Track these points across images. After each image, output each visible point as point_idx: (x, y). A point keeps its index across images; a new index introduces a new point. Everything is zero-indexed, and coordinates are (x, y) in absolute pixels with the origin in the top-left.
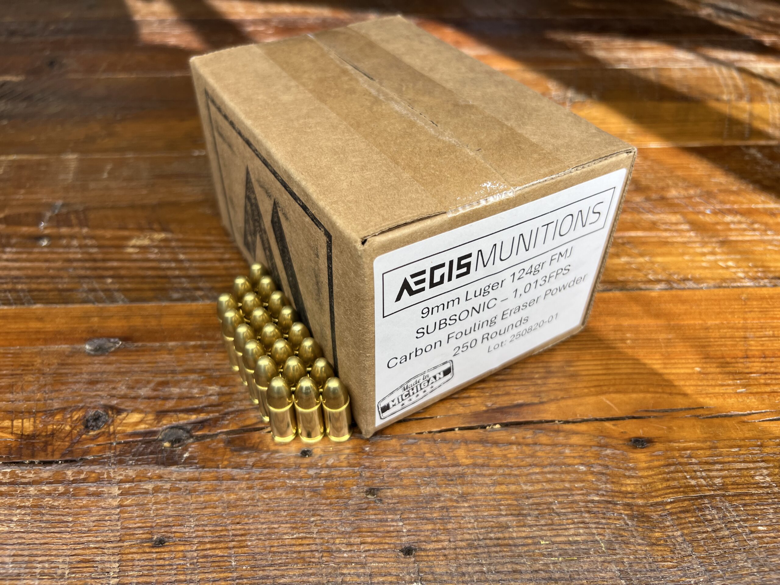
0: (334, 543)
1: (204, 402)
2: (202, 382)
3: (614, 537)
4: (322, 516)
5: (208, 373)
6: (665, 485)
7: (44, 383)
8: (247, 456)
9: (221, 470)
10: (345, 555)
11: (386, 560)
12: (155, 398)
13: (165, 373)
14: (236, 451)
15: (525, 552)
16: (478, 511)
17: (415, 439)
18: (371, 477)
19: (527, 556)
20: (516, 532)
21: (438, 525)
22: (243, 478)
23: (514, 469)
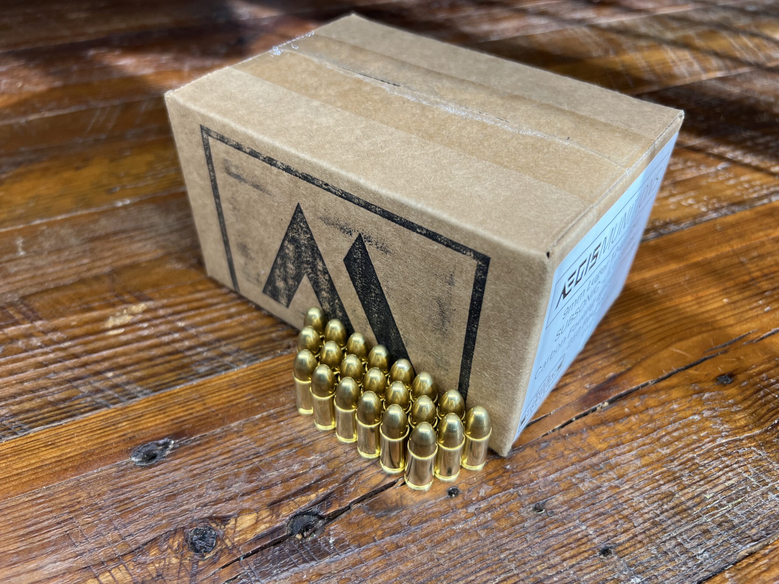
0: (538, 572)
1: (314, 476)
2: (297, 454)
3: (757, 470)
4: (510, 549)
5: (297, 443)
6: (765, 410)
7: (107, 519)
8: (397, 517)
9: (379, 542)
11: (594, 568)
12: (255, 490)
13: (248, 459)
14: (382, 516)
15: (700, 512)
16: (640, 489)
17: (545, 442)
18: (529, 493)
19: (704, 514)
20: (682, 496)
21: (616, 516)
22: (408, 541)
23: (644, 439)
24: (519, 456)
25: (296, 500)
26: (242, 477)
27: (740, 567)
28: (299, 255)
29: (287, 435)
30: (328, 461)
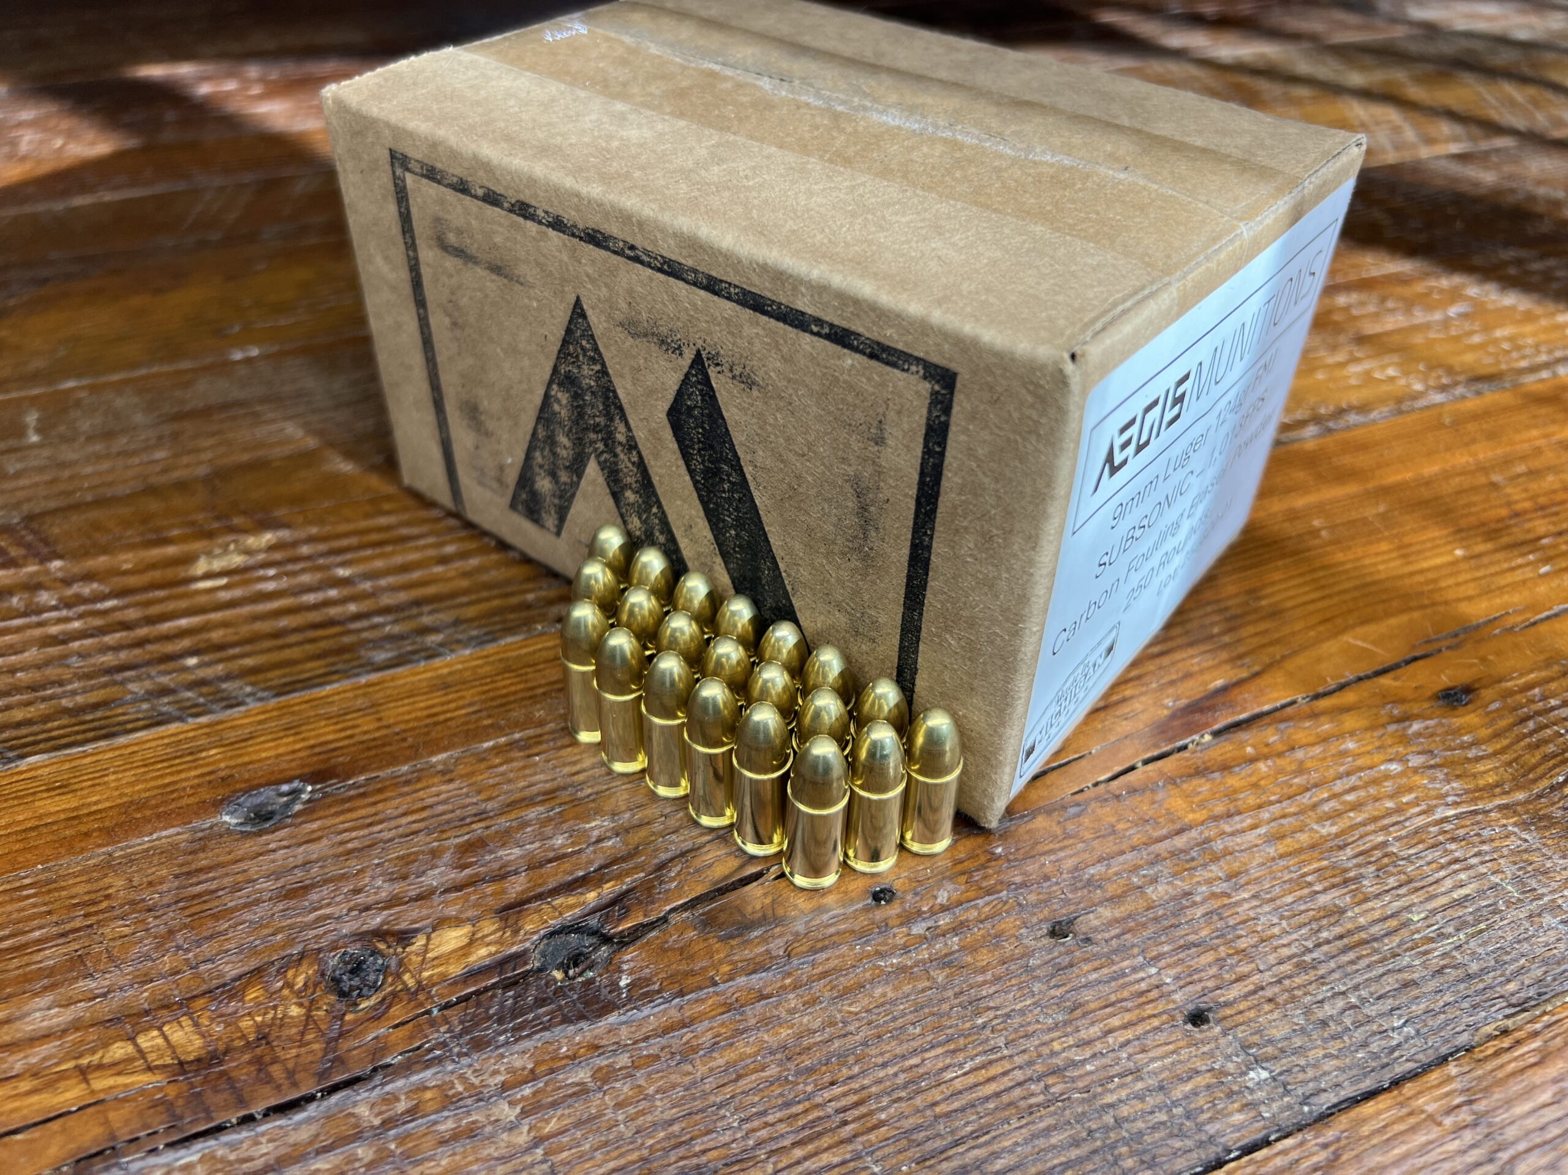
0: (1053, 1054)
1: (595, 858)
2: (562, 817)
3: (1520, 869)
4: (997, 1008)
5: (564, 796)
6: (1538, 756)
7: (163, 929)
8: (764, 940)
9: (722, 987)
10: (1089, 1067)
11: (1171, 1047)
12: (473, 882)
13: (462, 822)
14: (732, 937)
15: (1399, 946)
16: (1272, 900)
17: (1078, 805)
18: (1040, 902)
19: (1406, 951)
20: (1361, 914)
21: (1222, 948)
22: (783, 988)
23: (1285, 804)
24: (1021, 830)
25: (555, 903)
26: (447, 857)
27: (1481, 1056)
28: (579, 412)
29: (546, 781)
30: (627, 831)
